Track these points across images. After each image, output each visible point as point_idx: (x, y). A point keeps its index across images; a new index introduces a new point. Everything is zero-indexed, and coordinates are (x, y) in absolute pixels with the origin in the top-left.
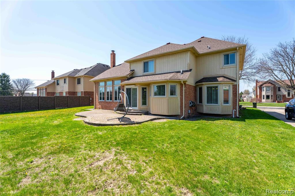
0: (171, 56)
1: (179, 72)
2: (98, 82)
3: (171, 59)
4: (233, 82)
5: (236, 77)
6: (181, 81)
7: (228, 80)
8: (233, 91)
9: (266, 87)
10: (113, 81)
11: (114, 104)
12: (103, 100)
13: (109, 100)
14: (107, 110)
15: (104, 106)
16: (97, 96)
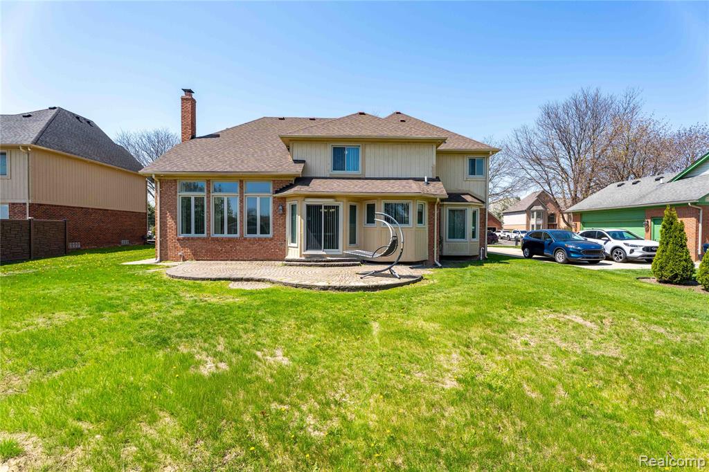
0: (400, 146)
1: (422, 180)
2: (175, 180)
3: (401, 153)
4: (482, 204)
5: (484, 197)
6: (436, 199)
7: (476, 201)
8: (481, 219)
9: (536, 211)
10: (241, 182)
11: (246, 243)
12: (196, 233)
13: (226, 235)
14: (217, 260)
15: (204, 251)
16: (170, 221)
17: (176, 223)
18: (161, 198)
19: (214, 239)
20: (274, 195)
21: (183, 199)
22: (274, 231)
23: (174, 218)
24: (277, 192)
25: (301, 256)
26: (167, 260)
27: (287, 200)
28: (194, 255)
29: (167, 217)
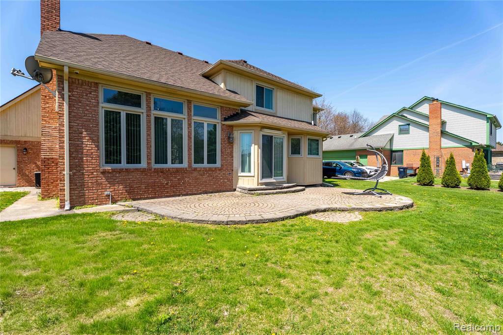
11: (195, 174)
12: (128, 163)
13: (169, 165)
14: (161, 197)
15: (143, 187)
16: (88, 145)
17: (97, 146)
18: (70, 106)
19: (156, 171)
20: (223, 123)
21: (108, 113)
22: (222, 160)
23: (95, 141)
24: (225, 119)
25: (258, 185)
26: (83, 204)
27: (234, 129)
28: (129, 192)
29: (82, 138)
